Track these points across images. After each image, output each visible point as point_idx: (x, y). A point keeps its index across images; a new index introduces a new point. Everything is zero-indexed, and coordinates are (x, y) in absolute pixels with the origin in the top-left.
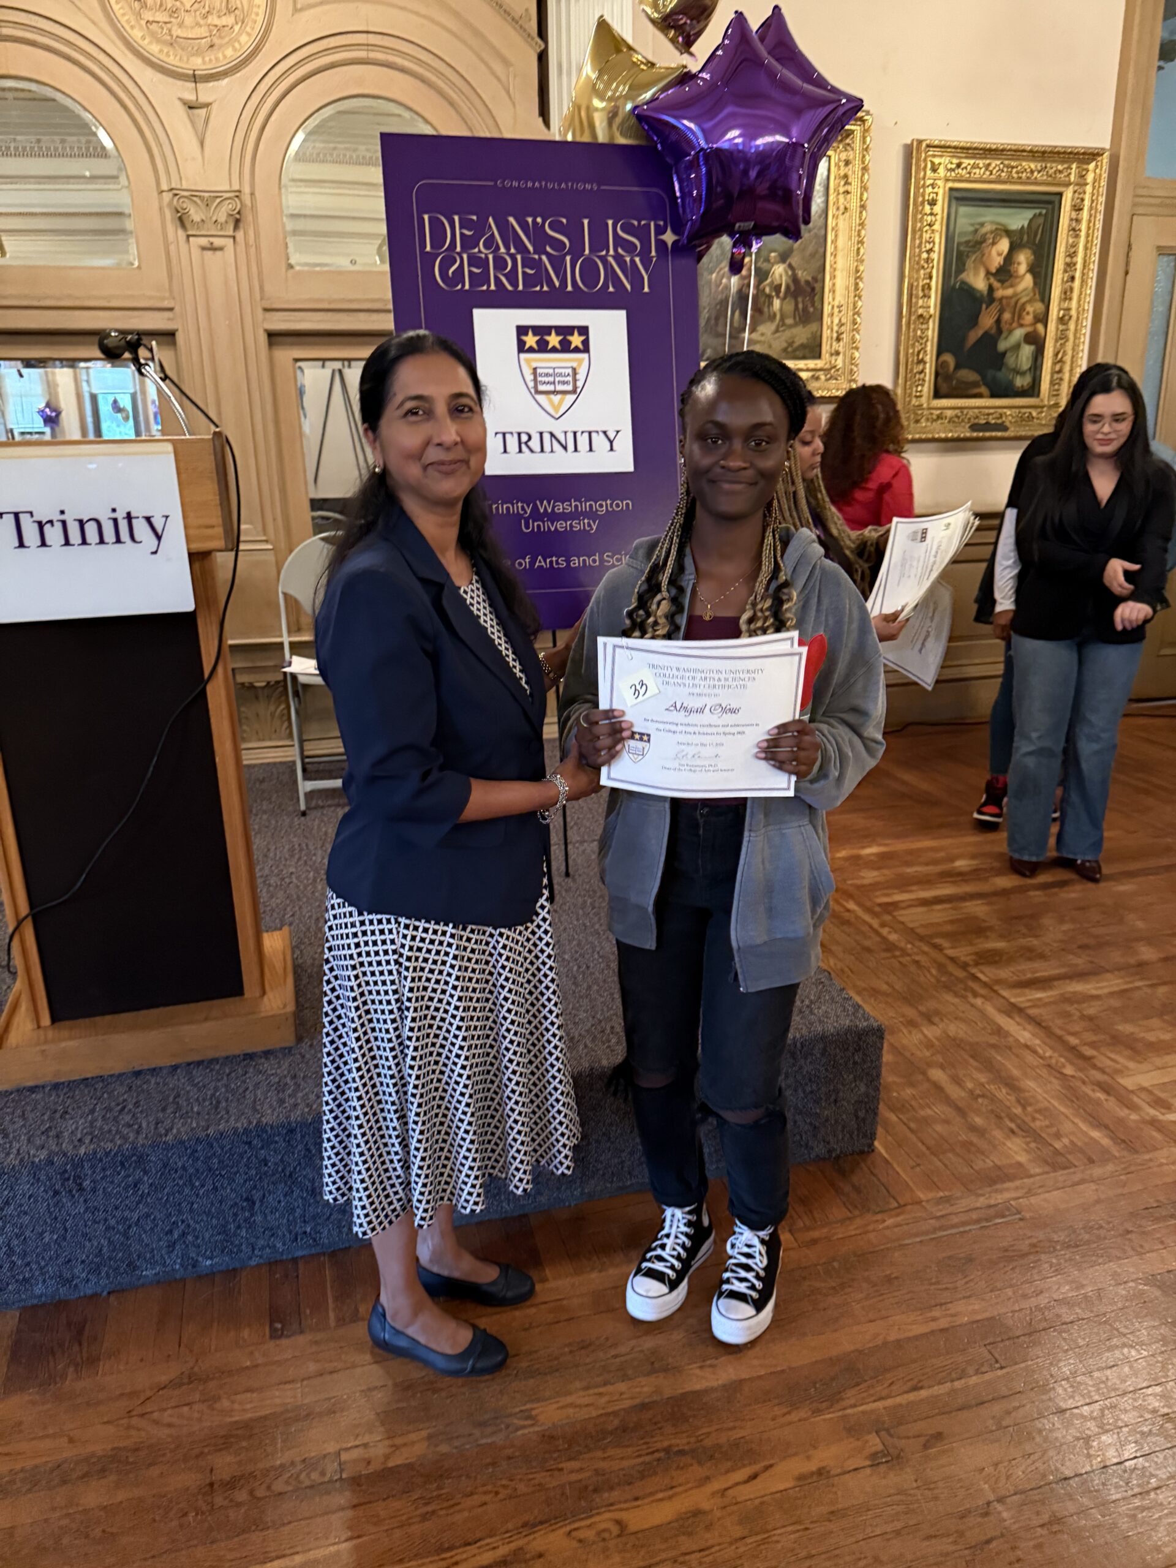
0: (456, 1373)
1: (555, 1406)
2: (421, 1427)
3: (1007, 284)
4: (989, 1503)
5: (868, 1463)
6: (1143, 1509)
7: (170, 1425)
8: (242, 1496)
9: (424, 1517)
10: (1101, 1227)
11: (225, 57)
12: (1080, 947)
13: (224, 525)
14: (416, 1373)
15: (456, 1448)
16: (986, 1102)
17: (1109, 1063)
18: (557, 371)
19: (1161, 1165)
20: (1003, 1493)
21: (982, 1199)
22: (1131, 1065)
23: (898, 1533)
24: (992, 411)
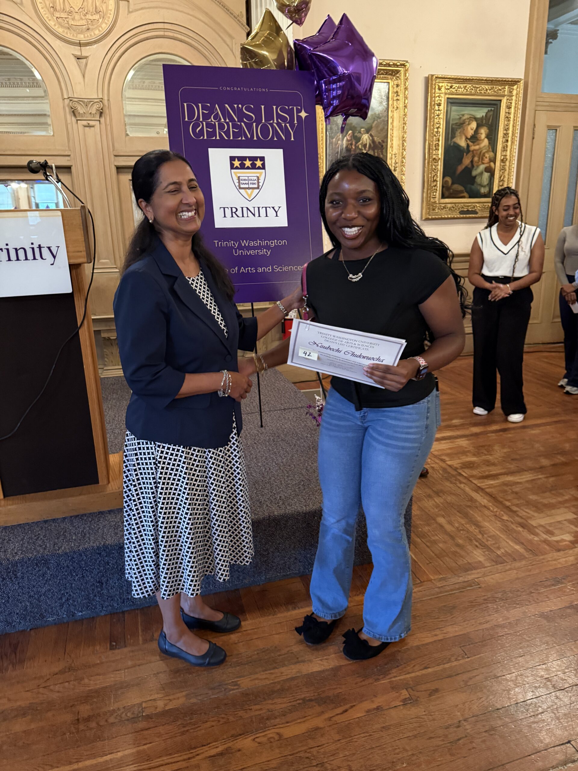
0: (200, 665)
1: (249, 679)
2: (183, 690)
3: (476, 143)
4: (459, 722)
5: (402, 703)
6: (534, 722)
7: (58, 692)
8: (93, 725)
9: (183, 733)
10: (518, 591)
11: (95, 34)
12: (512, 460)
13: (86, 251)
14: (181, 665)
15: (200, 700)
16: (465, 532)
17: (525, 514)
18: (250, 178)
19: (549, 561)
20: (467, 716)
21: (461, 578)
22: (536, 514)
23: (415, 736)
24: (470, 204)
